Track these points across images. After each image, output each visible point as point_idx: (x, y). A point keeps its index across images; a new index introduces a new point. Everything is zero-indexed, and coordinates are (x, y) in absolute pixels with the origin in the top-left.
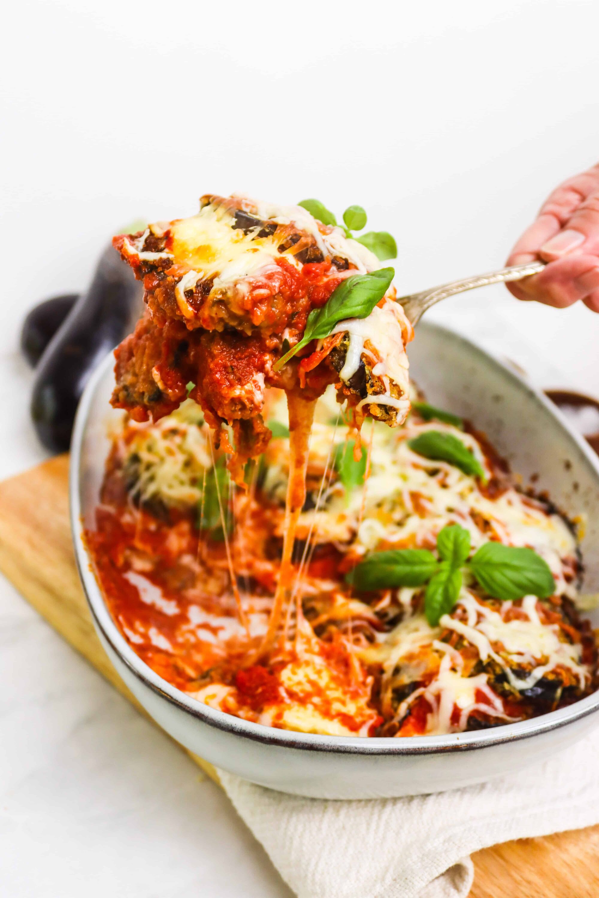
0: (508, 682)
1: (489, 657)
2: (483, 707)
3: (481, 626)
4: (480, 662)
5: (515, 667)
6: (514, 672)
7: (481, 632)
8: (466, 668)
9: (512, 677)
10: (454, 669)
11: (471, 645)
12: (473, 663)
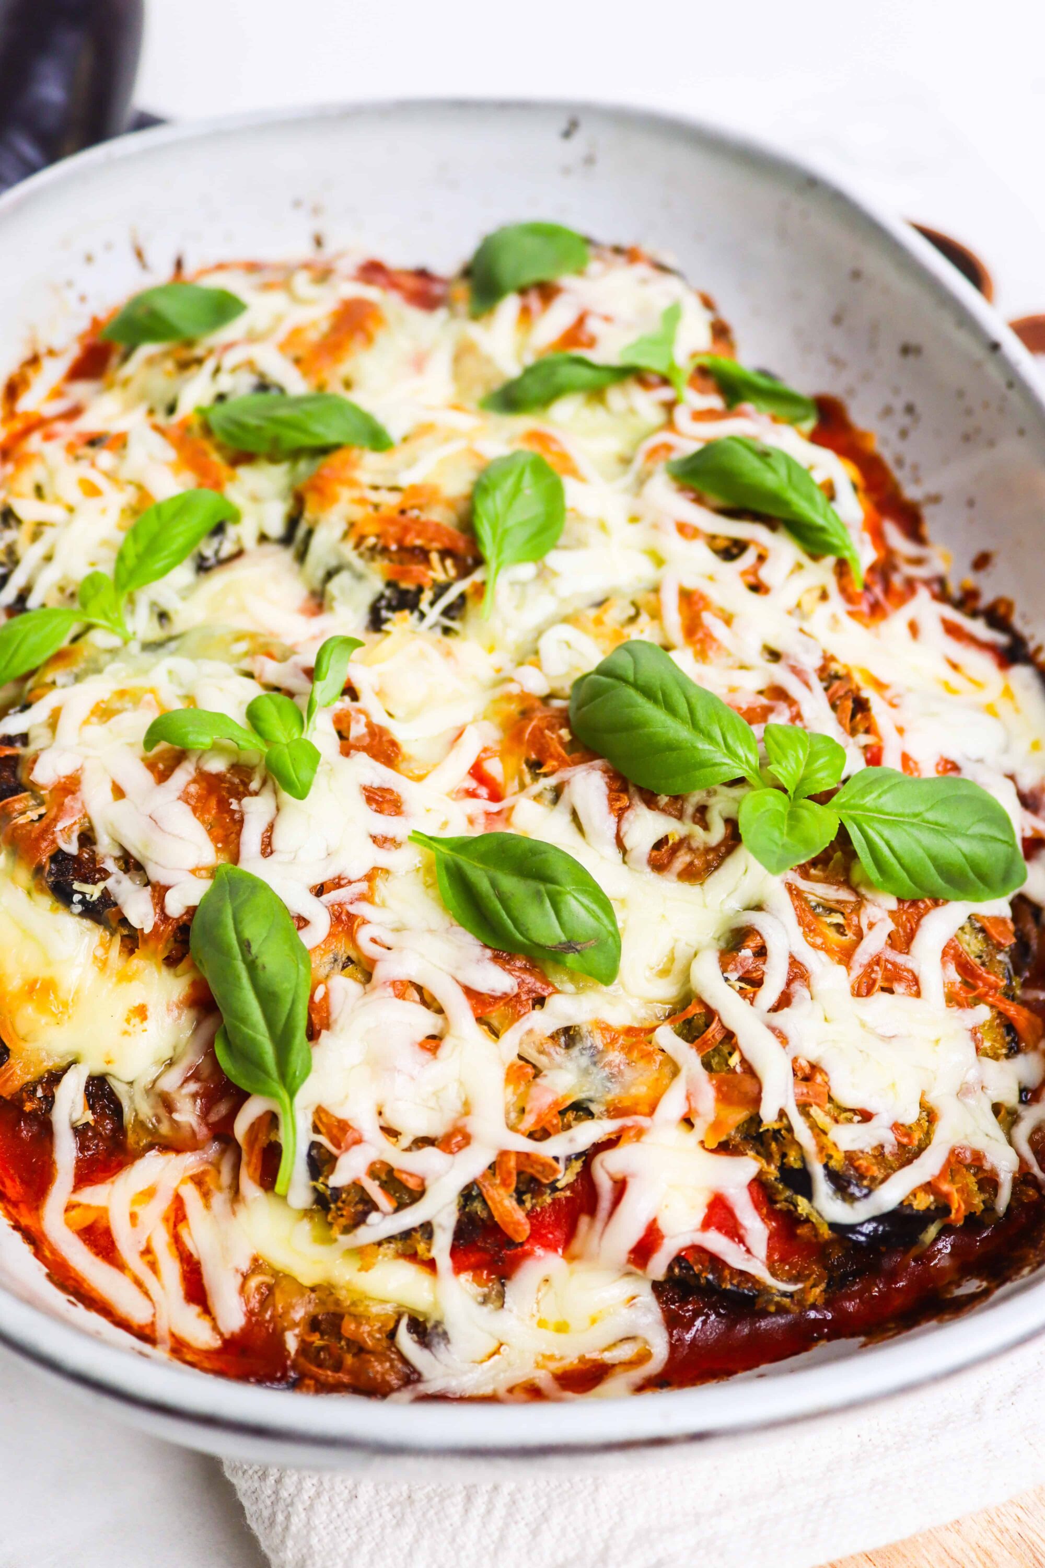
0: (809, 1194)
1: (782, 1114)
2: (716, 1242)
3: (783, 1019)
4: (756, 1120)
5: (837, 1163)
6: (833, 1176)
7: (782, 1038)
8: (716, 1126)
9: (823, 1187)
10: (688, 1121)
11: (749, 1070)
12: (739, 1115)
